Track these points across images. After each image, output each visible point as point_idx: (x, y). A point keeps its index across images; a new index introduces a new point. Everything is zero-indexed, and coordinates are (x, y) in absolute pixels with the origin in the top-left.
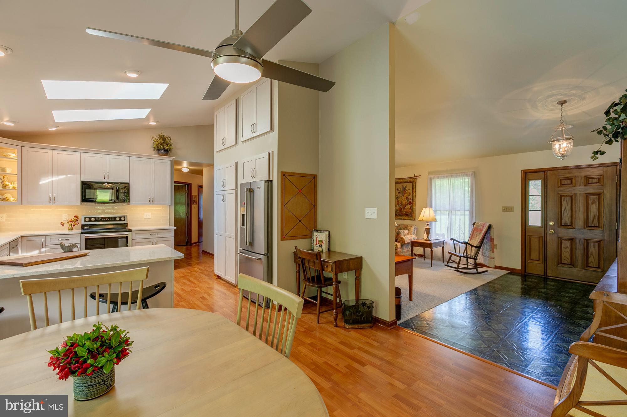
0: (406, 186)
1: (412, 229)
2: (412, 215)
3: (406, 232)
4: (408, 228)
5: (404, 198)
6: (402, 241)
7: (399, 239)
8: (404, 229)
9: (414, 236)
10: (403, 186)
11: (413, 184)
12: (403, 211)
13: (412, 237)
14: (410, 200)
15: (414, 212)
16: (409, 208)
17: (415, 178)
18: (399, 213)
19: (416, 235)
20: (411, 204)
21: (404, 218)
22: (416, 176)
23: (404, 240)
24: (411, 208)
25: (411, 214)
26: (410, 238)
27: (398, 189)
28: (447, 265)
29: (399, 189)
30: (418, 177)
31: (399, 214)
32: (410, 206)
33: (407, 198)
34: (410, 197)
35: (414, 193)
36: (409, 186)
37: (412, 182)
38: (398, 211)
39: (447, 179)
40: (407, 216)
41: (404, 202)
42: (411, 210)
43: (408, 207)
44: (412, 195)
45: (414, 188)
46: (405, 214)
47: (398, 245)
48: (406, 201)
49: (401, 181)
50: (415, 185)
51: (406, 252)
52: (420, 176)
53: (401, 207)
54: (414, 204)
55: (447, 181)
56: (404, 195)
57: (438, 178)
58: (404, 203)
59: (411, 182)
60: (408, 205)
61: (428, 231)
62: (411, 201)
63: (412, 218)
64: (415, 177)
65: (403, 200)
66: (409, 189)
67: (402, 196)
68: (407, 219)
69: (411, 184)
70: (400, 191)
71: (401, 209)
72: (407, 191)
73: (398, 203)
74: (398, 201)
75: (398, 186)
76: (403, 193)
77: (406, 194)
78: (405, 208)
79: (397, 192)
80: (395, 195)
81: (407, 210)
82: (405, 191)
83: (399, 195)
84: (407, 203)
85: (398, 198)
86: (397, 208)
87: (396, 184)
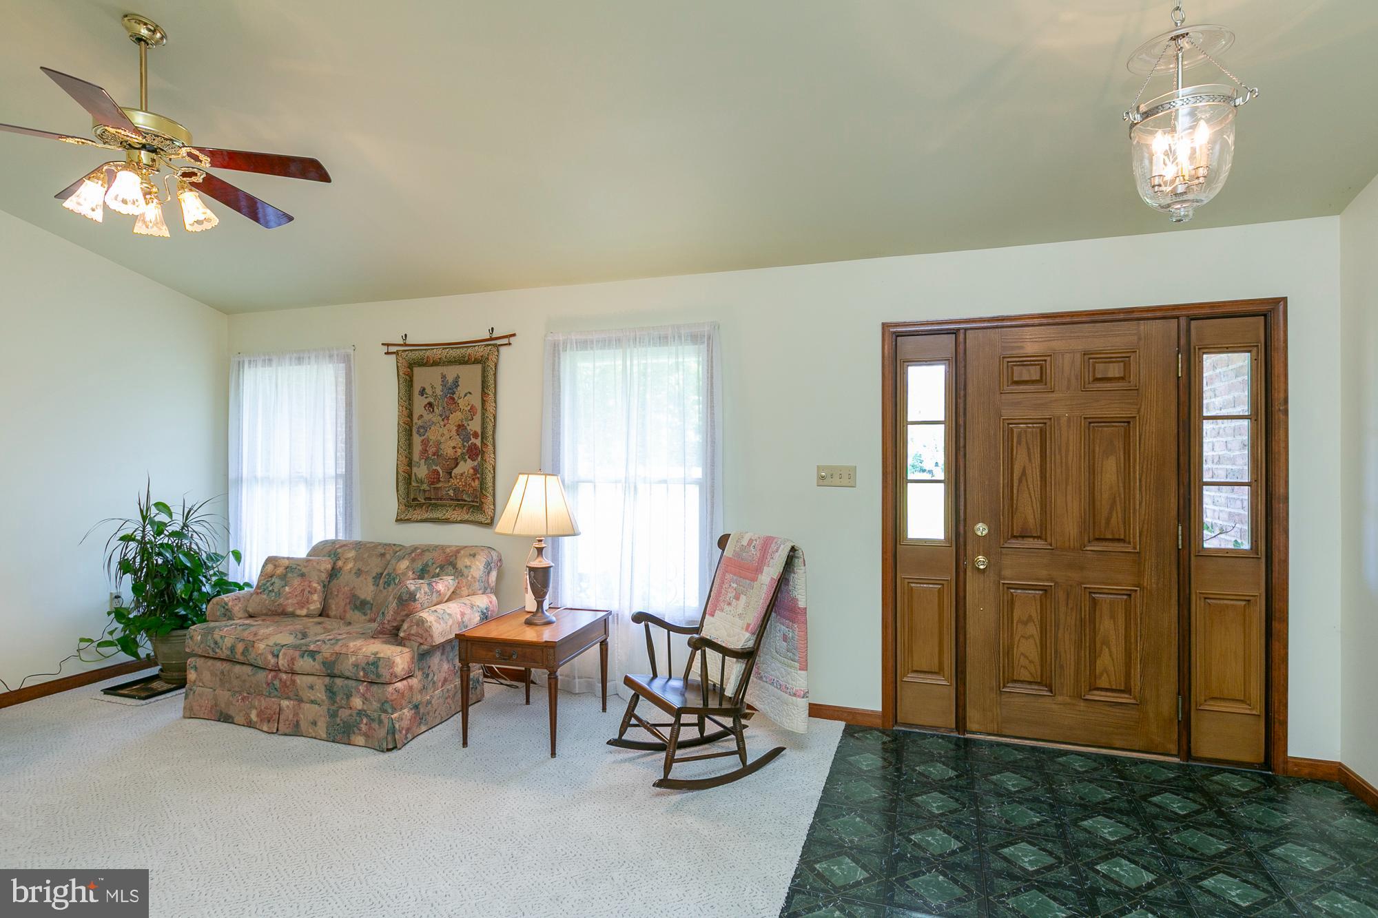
0: (458, 377)
1: (477, 568)
2: (482, 503)
3: (445, 584)
4: (460, 565)
5: (450, 431)
6: (417, 635)
7: (405, 626)
8: (442, 567)
9: (483, 601)
10: (444, 377)
11: (484, 371)
12: (447, 488)
13: (472, 607)
14: (473, 440)
15: (490, 490)
16: (471, 471)
17: (494, 345)
18: (427, 495)
19: (496, 591)
20: (478, 455)
21: (448, 515)
22: (494, 336)
23: (428, 630)
24: (478, 472)
25: (476, 496)
26: (463, 614)
27: (424, 389)
28: (619, 743)
29: (429, 391)
30: (505, 341)
31: (430, 499)
32: (476, 463)
33: (461, 427)
35: (490, 409)
36: (469, 377)
37: (481, 361)
38: (425, 487)
39: (619, 352)
40: (462, 507)
41: (450, 445)
42: (477, 482)
43: (465, 467)
44: (483, 414)
45: (488, 387)
46: (452, 500)
47: (398, 660)
48: (457, 441)
49: (437, 353)
50: (495, 374)
51: (445, 680)
52: (514, 335)
53: (438, 468)
54: (489, 456)
55: (619, 362)
56: (448, 418)
57: (584, 345)
58: (450, 452)
59: (476, 362)
60: (466, 461)
61: (541, 580)
62: (478, 442)
63: (481, 518)
64: (491, 339)
65: (443, 440)
66: (470, 393)
67: (442, 423)
68: (462, 522)
69: (478, 367)
70: (432, 401)
71: (434, 478)
72: (459, 398)
73: (425, 451)
74: (425, 443)
75: (423, 376)
76: (444, 408)
77: (458, 413)
78: (453, 474)
79: (419, 403)
80: (410, 415)
81: (460, 483)
82: (451, 402)
83: (427, 417)
84: (459, 451)
85: (424, 429)
86: (421, 471)
87: (411, 365)
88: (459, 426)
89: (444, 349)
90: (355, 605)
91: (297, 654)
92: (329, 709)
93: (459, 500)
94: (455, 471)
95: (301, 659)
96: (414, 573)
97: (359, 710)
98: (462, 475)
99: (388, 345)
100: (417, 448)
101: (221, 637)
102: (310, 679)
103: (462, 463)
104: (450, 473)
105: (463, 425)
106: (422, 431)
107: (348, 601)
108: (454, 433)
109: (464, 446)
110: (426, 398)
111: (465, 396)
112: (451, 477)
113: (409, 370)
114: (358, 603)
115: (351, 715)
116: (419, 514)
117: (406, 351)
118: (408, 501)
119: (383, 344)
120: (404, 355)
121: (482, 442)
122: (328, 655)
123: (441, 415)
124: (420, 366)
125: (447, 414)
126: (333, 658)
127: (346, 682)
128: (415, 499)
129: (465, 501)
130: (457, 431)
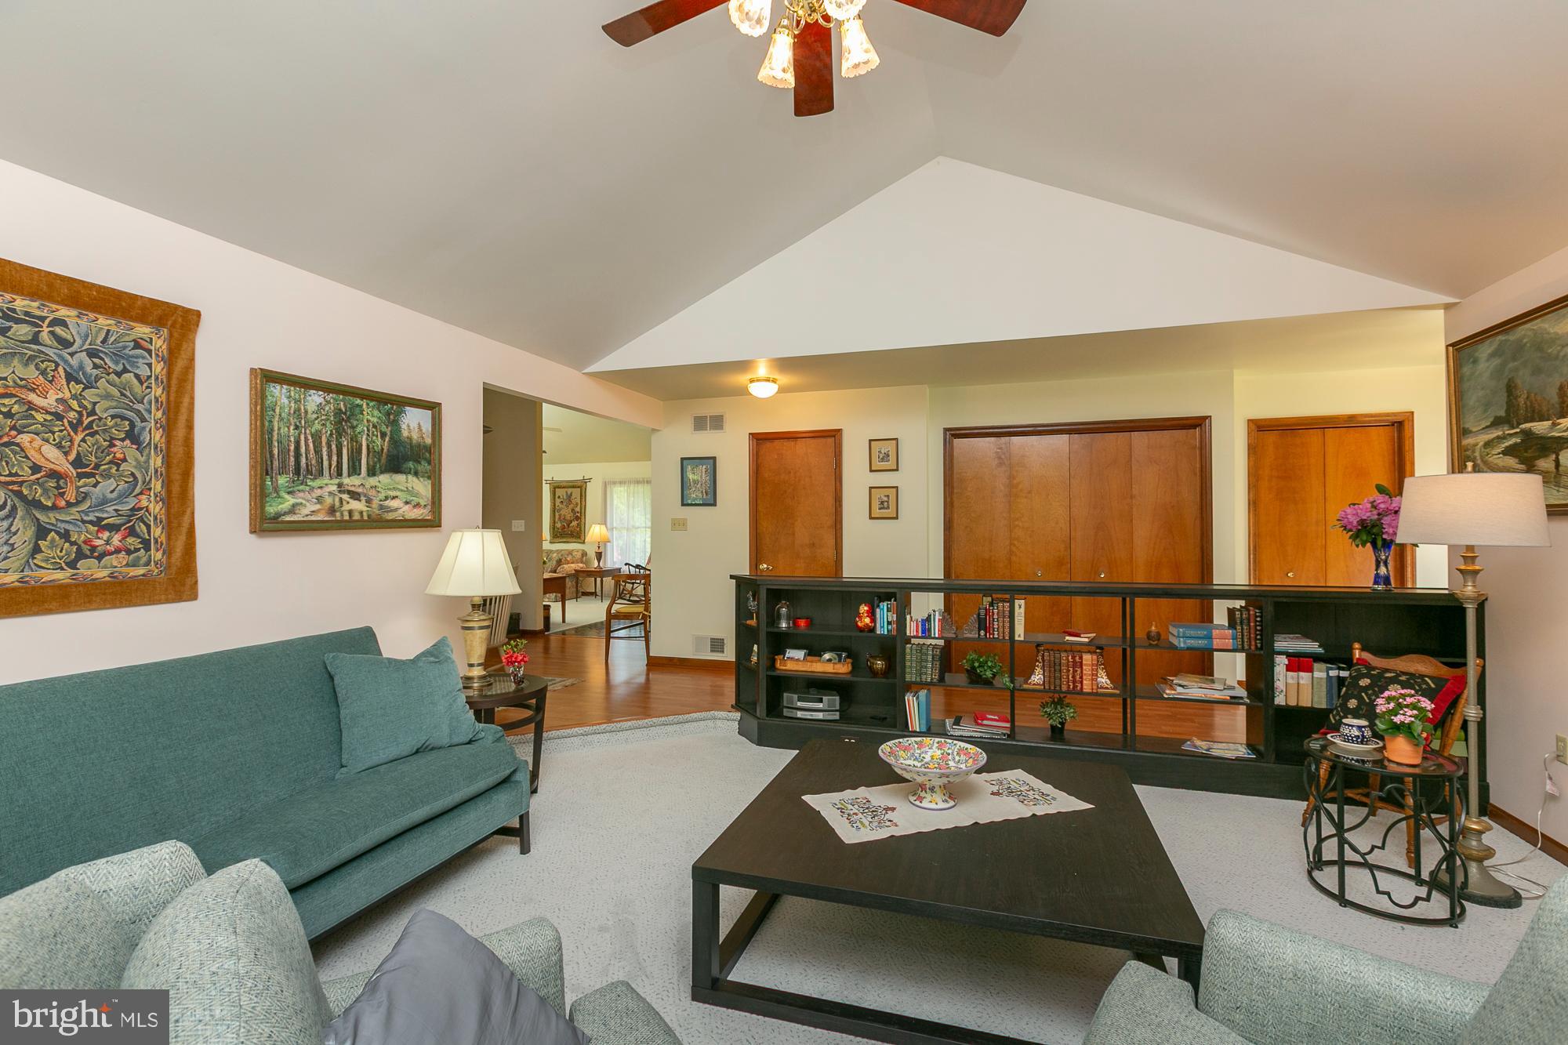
0: (572, 492)
1: (579, 555)
2: (580, 535)
4: (574, 554)
5: (569, 511)
8: (568, 555)
9: (581, 565)
10: (567, 492)
11: (581, 491)
12: (570, 531)
13: (578, 566)
14: (577, 514)
15: (583, 530)
16: (577, 524)
17: (585, 482)
18: (560, 533)
19: (585, 563)
20: (579, 519)
21: (568, 540)
22: (585, 478)
24: (579, 525)
25: (578, 533)
26: (575, 567)
27: (560, 496)
29: (562, 497)
30: (588, 480)
31: (562, 534)
32: (578, 522)
33: (573, 510)
35: (583, 503)
36: (576, 492)
38: (560, 530)
39: (625, 486)
40: (573, 536)
41: (569, 516)
42: (578, 528)
43: (574, 523)
44: (581, 505)
45: (583, 496)
46: (570, 534)
48: (572, 514)
49: (565, 484)
50: (585, 492)
52: (592, 479)
53: (565, 524)
54: (583, 519)
56: (568, 506)
57: (614, 483)
58: (569, 518)
59: (579, 487)
60: (575, 521)
61: (599, 556)
62: (579, 515)
63: (580, 539)
64: (584, 480)
65: (566, 514)
66: (577, 498)
67: (566, 508)
68: (572, 542)
69: (579, 489)
70: (563, 500)
71: (563, 527)
72: (573, 499)
73: (560, 518)
74: (560, 515)
75: (559, 492)
76: (566, 503)
77: (572, 505)
79: (558, 501)
80: (555, 505)
81: (573, 529)
82: (571, 500)
83: (560, 506)
84: (573, 518)
85: (559, 510)
86: (559, 525)
87: (555, 488)
89: (567, 482)
93: (572, 534)
94: (571, 525)
98: (573, 527)
99: (547, 481)
100: (557, 517)
104: (569, 525)
108: (571, 511)
109: (574, 516)
110: (561, 499)
111: (575, 499)
112: (570, 527)
117: (553, 483)
121: (581, 514)
123: (566, 505)
124: (558, 488)
128: (556, 535)
129: (574, 534)
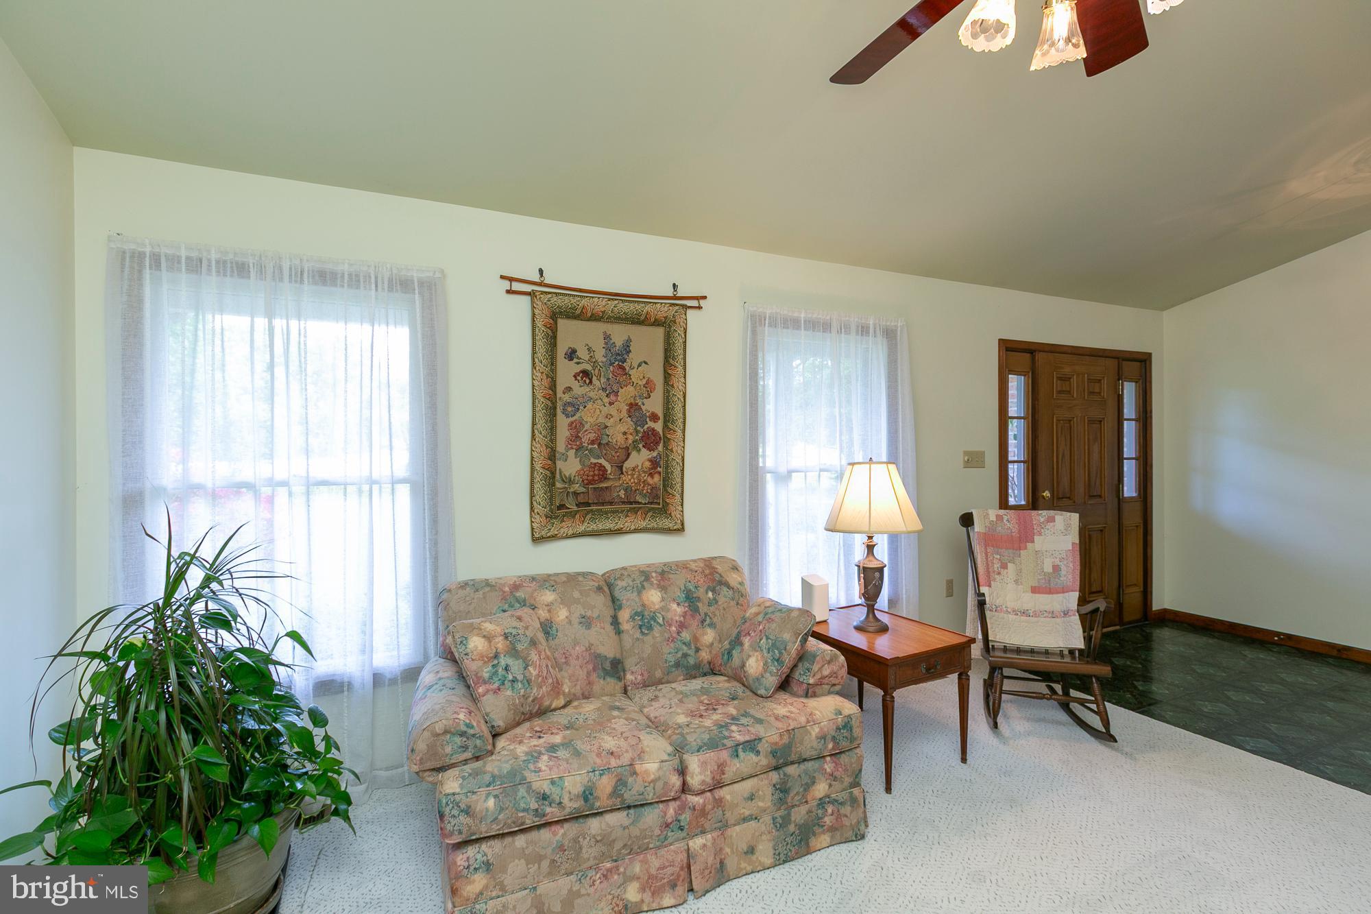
0: (629, 340)
2: (666, 504)
5: (619, 411)
10: (607, 337)
11: (668, 337)
12: (617, 487)
14: (651, 424)
15: (678, 487)
16: (648, 464)
17: (681, 307)
18: (581, 499)
20: (657, 443)
21: (620, 525)
24: (659, 465)
25: (658, 496)
27: (574, 351)
29: (583, 353)
30: (694, 303)
31: (588, 504)
32: (655, 454)
33: (633, 407)
34: (654, 405)
35: (676, 383)
36: (647, 343)
37: (665, 325)
38: (577, 487)
40: (635, 511)
41: (620, 431)
42: (657, 478)
43: (640, 459)
44: (666, 392)
45: (672, 358)
46: (624, 503)
48: (628, 425)
49: (600, 304)
50: (684, 342)
52: (705, 298)
53: (602, 461)
54: (675, 447)
56: (616, 394)
58: (616, 439)
59: (657, 323)
60: (639, 451)
62: (658, 426)
63: (667, 523)
64: (676, 297)
65: (606, 422)
66: (646, 363)
67: (606, 400)
68: (636, 531)
69: (659, 332)
70: (588, 367)
71: (595, 475)
72: (632, 368)
73: (575, 438)
74: (576, 427)
75: (571, 334)
76: (608, 379)
77: (630, 388)
78: (624, 469)
79: (566, 372)
80: (553, 386)
81: (632, 480)
82: (620, 371)
83: (579, 389)
84: (631, 437)
85: (574, 407)
86: (570, 466)
87: (554, 315)
88: (631, 405)
89: (609, 300)
90: (604, 669)
91: (725, 755)
92: (774, 819)
93: (631, 503)
94: (627, 465)
95: (736, 761)
96: (678, 604)
97: (820, 799)
98: (634, 469)
99: (511, 280)
100: (563, 432)
101: (553, 782)
102: (748, 785)
103: (634, 454)
104: (621, 468)
105: (637, 404)
106: (570, 409)
107: (590, 667)
108: (624, 414)
109: (637, 432)
110: (578, 363)
111: (639, 365)
112: (622, 473)
113: (551, 321)
114: (608, 666)
115: (810, 811)
116: (567, 527)
117: (546, 293)
118: (551, 510)
119: (502, 277)
120: (545, 298)
121: (665, 426)
122: (776, 738)
123: (604, 389)
124: (568, 317)
125: (615, 388)
126: (786, 739)
127: (803, 766)
128: (561, 507)
129: (640, 503)
130: (629, 411)
